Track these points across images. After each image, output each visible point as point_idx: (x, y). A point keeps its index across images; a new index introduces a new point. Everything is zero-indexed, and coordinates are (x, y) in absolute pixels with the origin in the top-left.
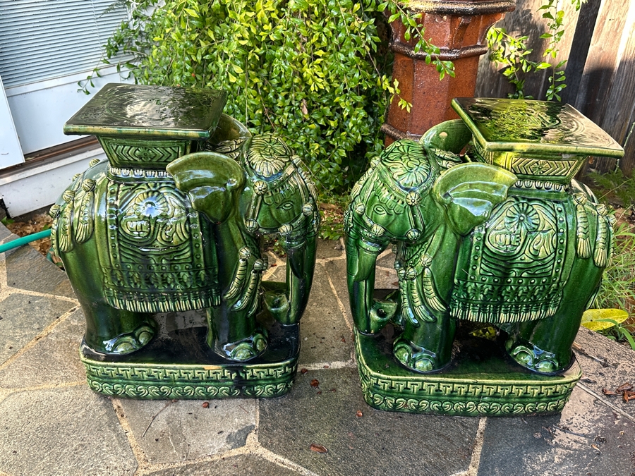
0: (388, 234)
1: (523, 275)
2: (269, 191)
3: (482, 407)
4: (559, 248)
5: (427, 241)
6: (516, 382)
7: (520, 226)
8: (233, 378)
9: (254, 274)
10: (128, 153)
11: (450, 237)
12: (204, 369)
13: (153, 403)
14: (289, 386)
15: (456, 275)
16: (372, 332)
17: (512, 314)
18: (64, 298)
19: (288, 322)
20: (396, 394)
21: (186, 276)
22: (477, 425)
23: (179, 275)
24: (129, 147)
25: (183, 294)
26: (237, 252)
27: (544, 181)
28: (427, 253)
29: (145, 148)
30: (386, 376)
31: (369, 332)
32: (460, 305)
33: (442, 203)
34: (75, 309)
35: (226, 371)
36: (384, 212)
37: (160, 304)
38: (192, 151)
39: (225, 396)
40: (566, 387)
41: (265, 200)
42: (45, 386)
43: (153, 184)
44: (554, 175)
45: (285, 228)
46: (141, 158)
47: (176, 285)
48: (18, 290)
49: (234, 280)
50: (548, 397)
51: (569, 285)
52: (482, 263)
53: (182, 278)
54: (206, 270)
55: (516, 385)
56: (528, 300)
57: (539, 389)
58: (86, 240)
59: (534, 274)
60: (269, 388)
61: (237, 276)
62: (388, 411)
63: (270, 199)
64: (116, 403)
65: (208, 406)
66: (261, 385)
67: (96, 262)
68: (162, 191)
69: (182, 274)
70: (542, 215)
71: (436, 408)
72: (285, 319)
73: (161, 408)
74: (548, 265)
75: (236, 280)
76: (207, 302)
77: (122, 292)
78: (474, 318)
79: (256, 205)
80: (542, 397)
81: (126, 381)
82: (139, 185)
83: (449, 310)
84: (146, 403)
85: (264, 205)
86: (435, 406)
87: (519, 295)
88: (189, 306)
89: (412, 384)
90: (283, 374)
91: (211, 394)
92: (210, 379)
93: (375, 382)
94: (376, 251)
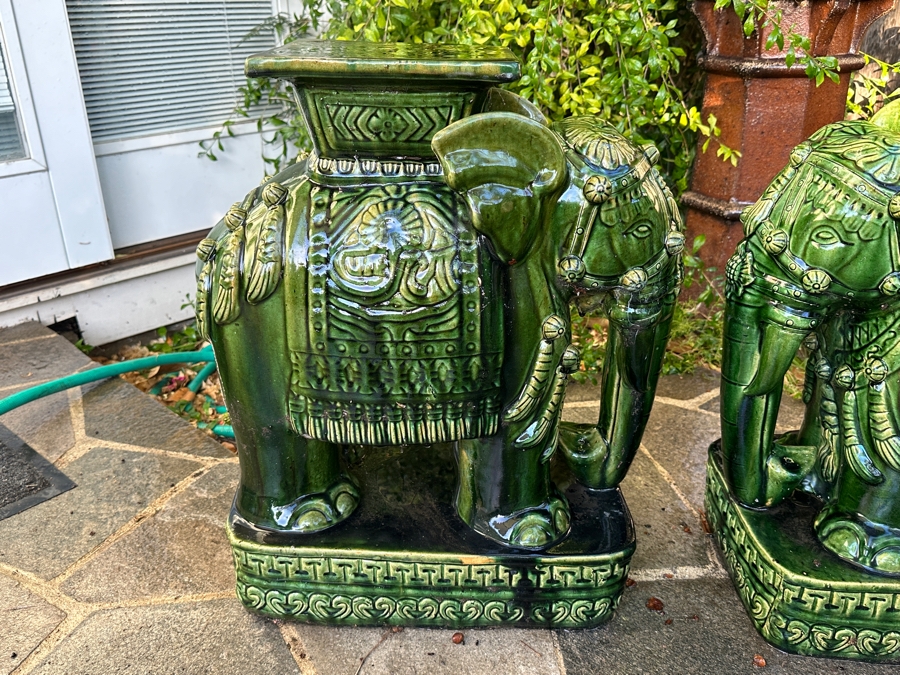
0: (838, 288)
2: (613, 197)
8: (514, 583)
9: (560, 375)
10: (355, 122)
12: (461, 563)
13: (357, 632)
14: (615, 607)
16: (770, 502)
18: (182, 455)
19: (602, 483)
20: (835, 620)
21: (444, 368)
23: (433, 365)
24: (360, 109)
25: (434, 408)
26: (540, 322)
29: (390, 111)
30: (823, 583)
31: (763, 500)
34: (201, 473)
35: (501, 567)
36: (836, 239)
37: (391, 426)
38: (475, 111)
39: (495, 621)
41: (603, 215)
42: (155, 599)
43: (394, 187)
45: (634, 277)
46: (377, 135)
47: (426, 385)
48: (104, 442)
49: (528, 380)
53: (438, 373)
54: (483, 356)
58: (267, 296)
60: (580, 607)
61: (536, 374)
62: (814, 656)
63: (613, 214)
64: (289, 632)
65: (462, 642)
66: (564, 599)
67: (281, 341)
68: (410, 199)
69: (438, 363)
72: (597, 477)
73: (374, 643)
75: (533, 381)
76: (474, 425)
77: (322, 402)
79: (584, 226)
81: (311, 587)
82: (369, 189)
84: (345, 633)
85: (599, 227)
88: (442, 434)
89: (872, 599)
90: (608, 579)
91: (470, 616)
92: (470, 584)
93: (796, 594)
94: (806, 326)
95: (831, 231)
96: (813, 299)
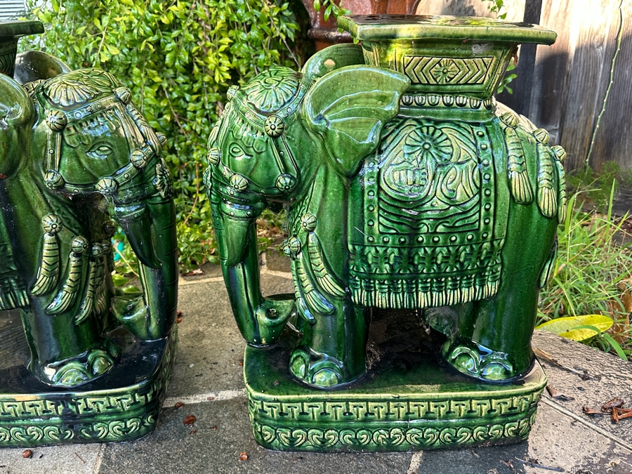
0: (253, 187)
1: (438, 230)
2: (70, 126)
3: (413, 436)
4: (486, 187)
5: (306, 194)
6: (454, 394)
7: (425, 157)
8: (60, 412)
9: (74, 259)
11: (334, 181)
12: (14, 401)
14: (147, 424)
15: (349, 238)
16: (264, 342)
17: (434, 293)
19: (150, 336)
20: (289, 423)
22: (408, 463)
26: (39, 221)
27: (453, 94)
28: (309, 211)
30: (272, 397)
31: (259, 342)
32: (363, 284)
33: (316, 131)
35: (48, 402)
36: (242, 152)
39: (55, 440)
40: (526, 399)
41: (67, 140)
44: (466, 84)
45: (104, 184)
49: (40, 265)
50: (503, 416)
51: (510, 245)
52: (379, 215)
55: (456, 399)
56: (452, 269)
57: (488, 405)
59: (453, 227)
60: (115, 426)
61: (44, 259)
62: (284, 450)
63: (74, 138)
65: (31, 455)
66: (102, 422)
70: (456, 142)
71: (349, 441)
72: (143, 332)
74: (472, 213)
75: (44, 265)
78: (384, 301)
79: (54, 147)
80: (495, 417)
83: (349, 294)
85: (66, 148)
86: (347, 438)
87: (439, 262)
89: (310, 407)
90: (132, 404)
91: (35, 438)
92: (25, 415)
93: (260, 407)
94: (243, 215)
95: (238, 146)
96: (243, 196)
